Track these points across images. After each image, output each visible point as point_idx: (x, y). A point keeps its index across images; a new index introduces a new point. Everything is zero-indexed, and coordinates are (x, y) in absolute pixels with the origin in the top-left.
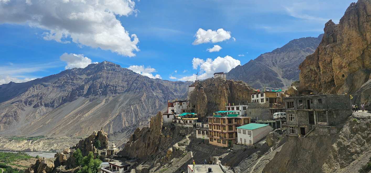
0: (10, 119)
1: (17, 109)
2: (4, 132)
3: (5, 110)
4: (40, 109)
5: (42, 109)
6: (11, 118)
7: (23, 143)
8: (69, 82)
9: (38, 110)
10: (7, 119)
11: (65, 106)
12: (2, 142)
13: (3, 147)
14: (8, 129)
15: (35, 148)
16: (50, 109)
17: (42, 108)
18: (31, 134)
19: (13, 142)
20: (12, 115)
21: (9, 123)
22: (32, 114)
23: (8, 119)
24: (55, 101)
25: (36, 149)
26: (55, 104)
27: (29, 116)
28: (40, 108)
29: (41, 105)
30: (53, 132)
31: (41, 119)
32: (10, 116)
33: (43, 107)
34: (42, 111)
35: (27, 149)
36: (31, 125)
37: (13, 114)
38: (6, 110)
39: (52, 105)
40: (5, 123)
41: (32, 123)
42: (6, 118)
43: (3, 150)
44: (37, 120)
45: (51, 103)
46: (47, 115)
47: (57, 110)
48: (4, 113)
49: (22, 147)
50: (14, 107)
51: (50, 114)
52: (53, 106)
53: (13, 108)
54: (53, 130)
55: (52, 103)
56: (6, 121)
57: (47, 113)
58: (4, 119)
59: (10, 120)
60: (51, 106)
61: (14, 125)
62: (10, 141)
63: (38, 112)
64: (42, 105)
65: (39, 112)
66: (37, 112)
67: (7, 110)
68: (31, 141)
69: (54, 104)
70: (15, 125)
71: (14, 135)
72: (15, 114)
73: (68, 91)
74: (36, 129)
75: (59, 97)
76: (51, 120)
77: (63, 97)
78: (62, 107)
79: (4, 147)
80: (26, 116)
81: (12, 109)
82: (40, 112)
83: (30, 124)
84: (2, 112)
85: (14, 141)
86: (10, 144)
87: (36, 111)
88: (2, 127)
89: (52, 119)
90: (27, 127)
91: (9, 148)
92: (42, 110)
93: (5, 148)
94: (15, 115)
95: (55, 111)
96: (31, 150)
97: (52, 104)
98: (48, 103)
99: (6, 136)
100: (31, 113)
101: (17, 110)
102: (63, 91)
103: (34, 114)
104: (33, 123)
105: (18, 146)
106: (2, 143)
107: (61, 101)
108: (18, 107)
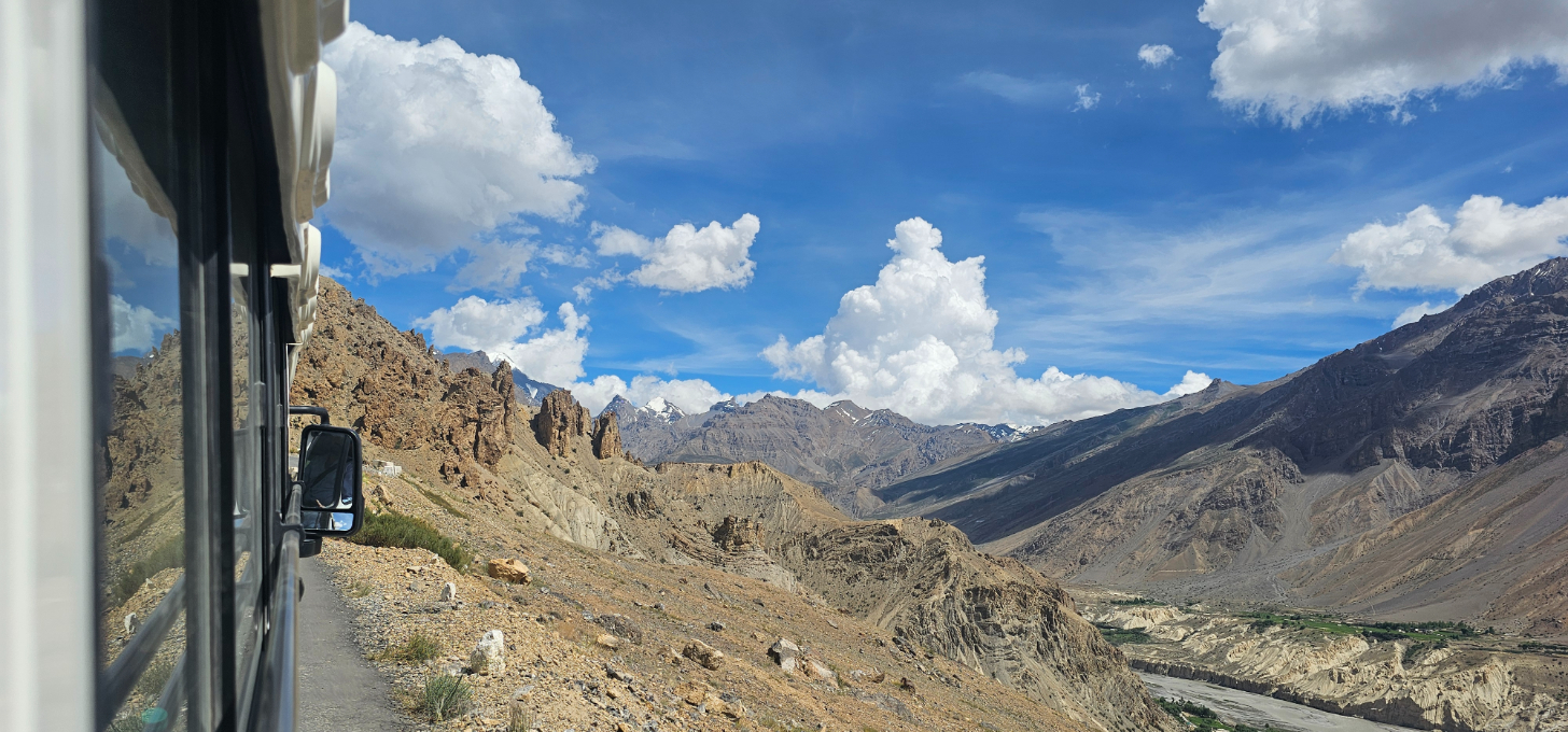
0: (1232, 518)
1: (1266, 470)
2: (1210, 583)
3: (1205, 474)
4: (1384, 478)
5: (1396, 476)
6: (1237, 513)
7: (1345, 655)
8: (1546, 324)
9: (1374, 483)
10: (1221, 518)
11: (1557, 454)
12: (1209, 632)
13: (1221, 658)
14: (1228, 568)
15: (1457, 704)
16: (1446, 479)
17: (1396, 472)
18: (1365, 606)
19: (1275, 636)
20: (1243, 501)
21: (1235, 540)
22: (1342, 500)
23: (1226, 516)
24: (1474, 433)
25: (1466, 713)
26: (1478, 451)
27: (1330, 509)
28: (1386, 473)
29: (1385, 456)
30: (1524, 610)
31: (1407, 529)
32: (1232, 503)
33: (1401, 467)
34: (1402, 487)
35: (1395, 700)
36: (1354, 559)
37: (1248, 497)
38: (1211, 474)
39: (1458, 458)
40: (1213, 536)
41: (1359, 549)
42: (1216, 512)
43: (1223, 676)
44: (1385, 534)
45: (1444, 444)
46: (1441, 509)
47: (1502, 481)
48: (1201, 491)
49: (1351, 681)
50: (1248, 458)
51: (1461, 500)
52: (1463, 465)
53: (1245, 465)
54: (1520, 595)
55: (1455, 444)
56: (1218, 525)
57: (1429, 500)
58: (1207, 516)
59: (1233, 524)
60: (1447, 464)
61: (1259, 553)
62: (1260, 627)
63: (1379, 494)
64: (1394, 455)
65: (1384, 491)
66: (1372, 493)
67: (1216, 473)
68: (1399, 648)
69: (1467, 451)
70: (1264, 550)
71: (1266, 603)
72: (1255, 496)
73: (1544, 372)
74: (1389, 584)
75: (1490, 411)
76: (1482, 537)
77: (1518, 412)
78: (1535, 465)
79: (1231, 660)
80: (1314, 513)
81: (1238, 471)
82: (1391, 495)
83: (1349, 551)
84: (1194, 482)
85: (1280, 633)
86: (1261, 646)
87: (1365, 488)
88: (1199, 555)
89: (1485, 526)
90: (1330, 566)
91: (1258, 668)
92: (1396, 483)
93: (1235, 665)
94: (1258, 503)
95: (1494, 487)
96: (1430, 716)
97: (1455, 448)
98: (1426, 446)
99: (1228, 600)
100: (1339, 495)
101: (1266, 478)
102: (1513, 376)
103: (1357, 502)
104: (1361, 547)
105: (1313, 669)
106: (1213, 636)
107: (1508, 434)
108: (1269, 464)
